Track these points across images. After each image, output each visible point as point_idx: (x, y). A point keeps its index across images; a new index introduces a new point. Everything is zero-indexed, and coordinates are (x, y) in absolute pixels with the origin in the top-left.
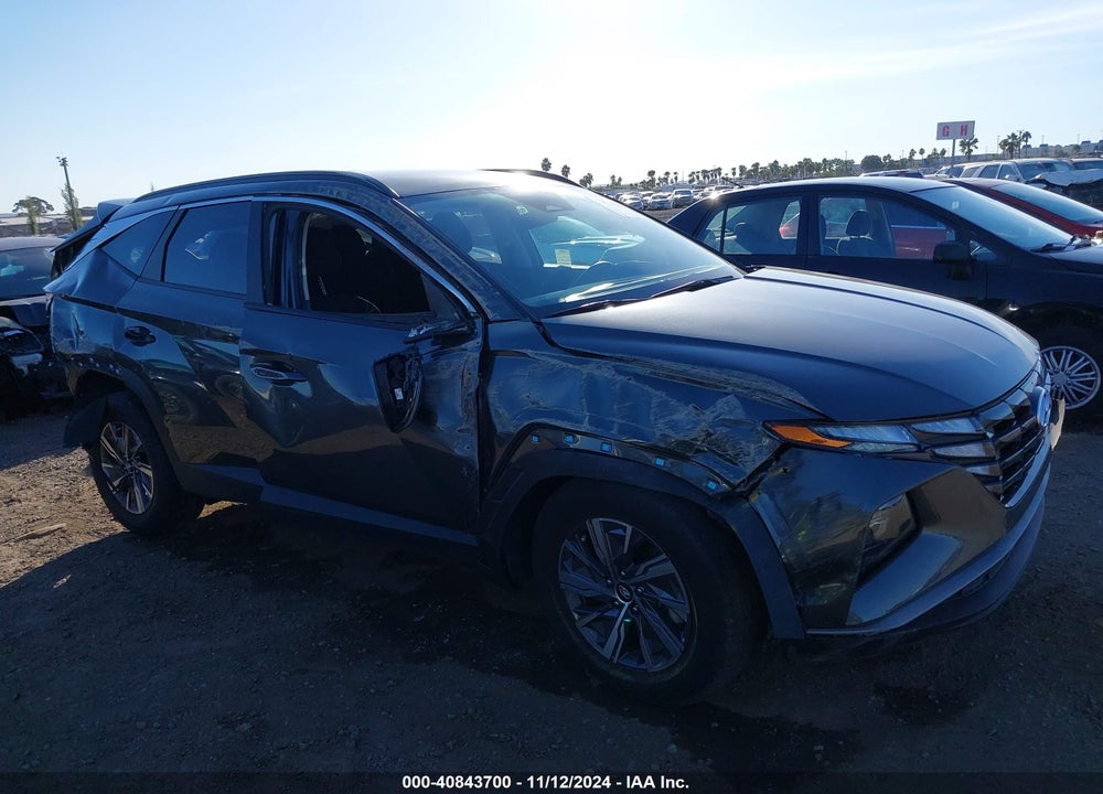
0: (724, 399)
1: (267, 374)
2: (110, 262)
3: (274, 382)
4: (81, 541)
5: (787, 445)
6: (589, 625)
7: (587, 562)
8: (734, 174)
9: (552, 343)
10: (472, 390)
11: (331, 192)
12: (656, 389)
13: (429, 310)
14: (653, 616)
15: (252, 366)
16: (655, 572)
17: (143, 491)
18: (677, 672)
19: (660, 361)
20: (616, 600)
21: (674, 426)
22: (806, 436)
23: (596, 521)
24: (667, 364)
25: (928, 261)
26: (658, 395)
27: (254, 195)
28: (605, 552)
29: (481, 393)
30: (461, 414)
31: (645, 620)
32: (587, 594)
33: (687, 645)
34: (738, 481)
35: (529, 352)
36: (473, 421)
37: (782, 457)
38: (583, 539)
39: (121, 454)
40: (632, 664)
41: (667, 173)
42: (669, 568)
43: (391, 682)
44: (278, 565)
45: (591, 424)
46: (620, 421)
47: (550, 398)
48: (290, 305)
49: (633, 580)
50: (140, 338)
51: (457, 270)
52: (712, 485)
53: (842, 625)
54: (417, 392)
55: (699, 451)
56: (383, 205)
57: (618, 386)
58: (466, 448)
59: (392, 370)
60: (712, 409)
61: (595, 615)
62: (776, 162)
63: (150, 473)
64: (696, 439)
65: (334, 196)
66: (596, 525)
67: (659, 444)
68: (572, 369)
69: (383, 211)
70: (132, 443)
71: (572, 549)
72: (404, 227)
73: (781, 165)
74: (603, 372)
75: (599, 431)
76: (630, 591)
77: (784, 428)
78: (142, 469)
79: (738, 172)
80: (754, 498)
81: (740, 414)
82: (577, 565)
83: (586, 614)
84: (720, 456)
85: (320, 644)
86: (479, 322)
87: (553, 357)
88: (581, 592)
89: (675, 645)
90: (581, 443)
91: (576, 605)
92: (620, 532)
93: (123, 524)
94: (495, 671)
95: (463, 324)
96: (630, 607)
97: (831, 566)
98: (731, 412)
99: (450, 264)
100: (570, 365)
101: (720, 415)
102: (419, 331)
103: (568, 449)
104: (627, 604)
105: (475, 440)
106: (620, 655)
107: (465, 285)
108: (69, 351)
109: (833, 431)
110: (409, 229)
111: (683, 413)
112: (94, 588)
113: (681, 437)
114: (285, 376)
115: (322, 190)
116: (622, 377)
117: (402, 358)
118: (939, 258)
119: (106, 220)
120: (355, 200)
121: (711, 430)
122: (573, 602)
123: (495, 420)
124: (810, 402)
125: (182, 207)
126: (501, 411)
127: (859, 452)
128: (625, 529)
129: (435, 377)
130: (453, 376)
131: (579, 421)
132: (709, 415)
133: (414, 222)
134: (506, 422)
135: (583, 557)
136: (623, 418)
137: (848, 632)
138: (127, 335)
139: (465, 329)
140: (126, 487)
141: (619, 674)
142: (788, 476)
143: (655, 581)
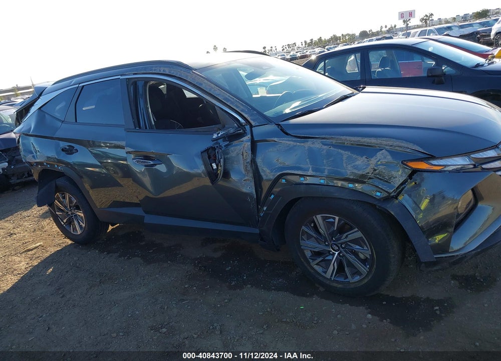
0: (381, 152)
1: (142, 162)
2: (46, 116)
3: (146, 166)
4: (53, 250)
5: (415, 171)
6: (317, 264)
7: (314, 235)
8: (302, 45)
9: (287, 134)
10: (249, 160)
11: (160, 71)
12: (345, 151)
13: (220, 123)
14: (351, 258)
15: (133, 159)
16: (351, 237)
17: (79, 223)
18: (366, 281)
19: (344, 137)
20: (331, 251)
21: (356, 167)
22: (423, 166)
23: (319, 217)
24: (348, 138)
25: (425, 77)
26: (346, 154)
27: (121, 75)
28: (324, 230)
29: (253, 162)
30: (244, 173)
31: (347, 259)
32: (316, 250)
33: (370, 269)
34: (392, 191)
35: (276, 139)
36: (251, 175)
37: (413, 177)
38: (312, 225)
39: (65, 207)
40: (342, 279)
41: (271, 47)
42: (359, 234)
43: (226, 300)
44: (152, 251)
45: (313, 171)
46: (328, 168)
47: (289, 160)
48: (146, 128)
49: (340, 242)
50: (70, 151)
51: (232, 103)
52: (378, 194)
53: (447, 252)
54: (222, 164)
55: (370, 178)
56: (188, 74)
57: (325, 151)
58: (248, 188)
59: (210, 154)
60: (374, 157)
61: (321, 259)
62: (321, 38)
63: (82, 215)
64: (368, 173)
65: (162, 72)
66: (319, 218)
67: (350, 177)
68: (299, 146)
69: (189, 77)
70: (71, 202)
71: (306, 230)
72: (202, 84)
73: (323, 39)
74: (316, 145)
75: (318, 174)
76: (338, 247)
77: (413, 163)
78: (78, 213)
79: (304, 44)
80: (400, 198)
81: (389, 158)
82: (309, 237)
83: (316, 259)
84: (381, 179)
85: (186, 286)
86: (248, 127)
87: (289, 140)
88: (313, 250)
89: (364, 269)
90: (309, 180)
91: (310, 256)
92: (332, 220)
93: (71, 240)
94: (273, 289)
95: (239, 129)
96: (339, 254)
97: (441, 226)
98: (385, 158)
99: (228, 100)
100: (298, 144)
101: (379, 160)
102: (218, 134)
103: (303, 184)
104: (337, 253)
105: (253, 184)
106: (335, 276)
107: (237, 110)
108: (33, 161)
109: (435, 162)
110: (204, 85)
111: (361, 161)
112: (67, 272)
113: (360, 173)
114: (152, 163)
115: (155, 70)
116: (326, 147)
117: (214, 149)
118: (430, 75)
119: (40, 95)
120: (173, 73)
121: (376, 168)
122: (308, 254)
123: (262, 174)
124: (424, 149)
125: (80, 85)
126: (265, 169)
127: (446, 171)
128: (334, 219)
129: (229, 156)
130: (238, 154)
131: (307, 170)
132: (373, 161)
133: (206, 81)
134: (268, 174)
135: (312, 234)
136: (329, 166)
137: (450, 255)
138: (63, 150)
139: (241, 131)
140: (70, 222)
141: (335, 285)
142: (418, 186)
143: (352, 241)
